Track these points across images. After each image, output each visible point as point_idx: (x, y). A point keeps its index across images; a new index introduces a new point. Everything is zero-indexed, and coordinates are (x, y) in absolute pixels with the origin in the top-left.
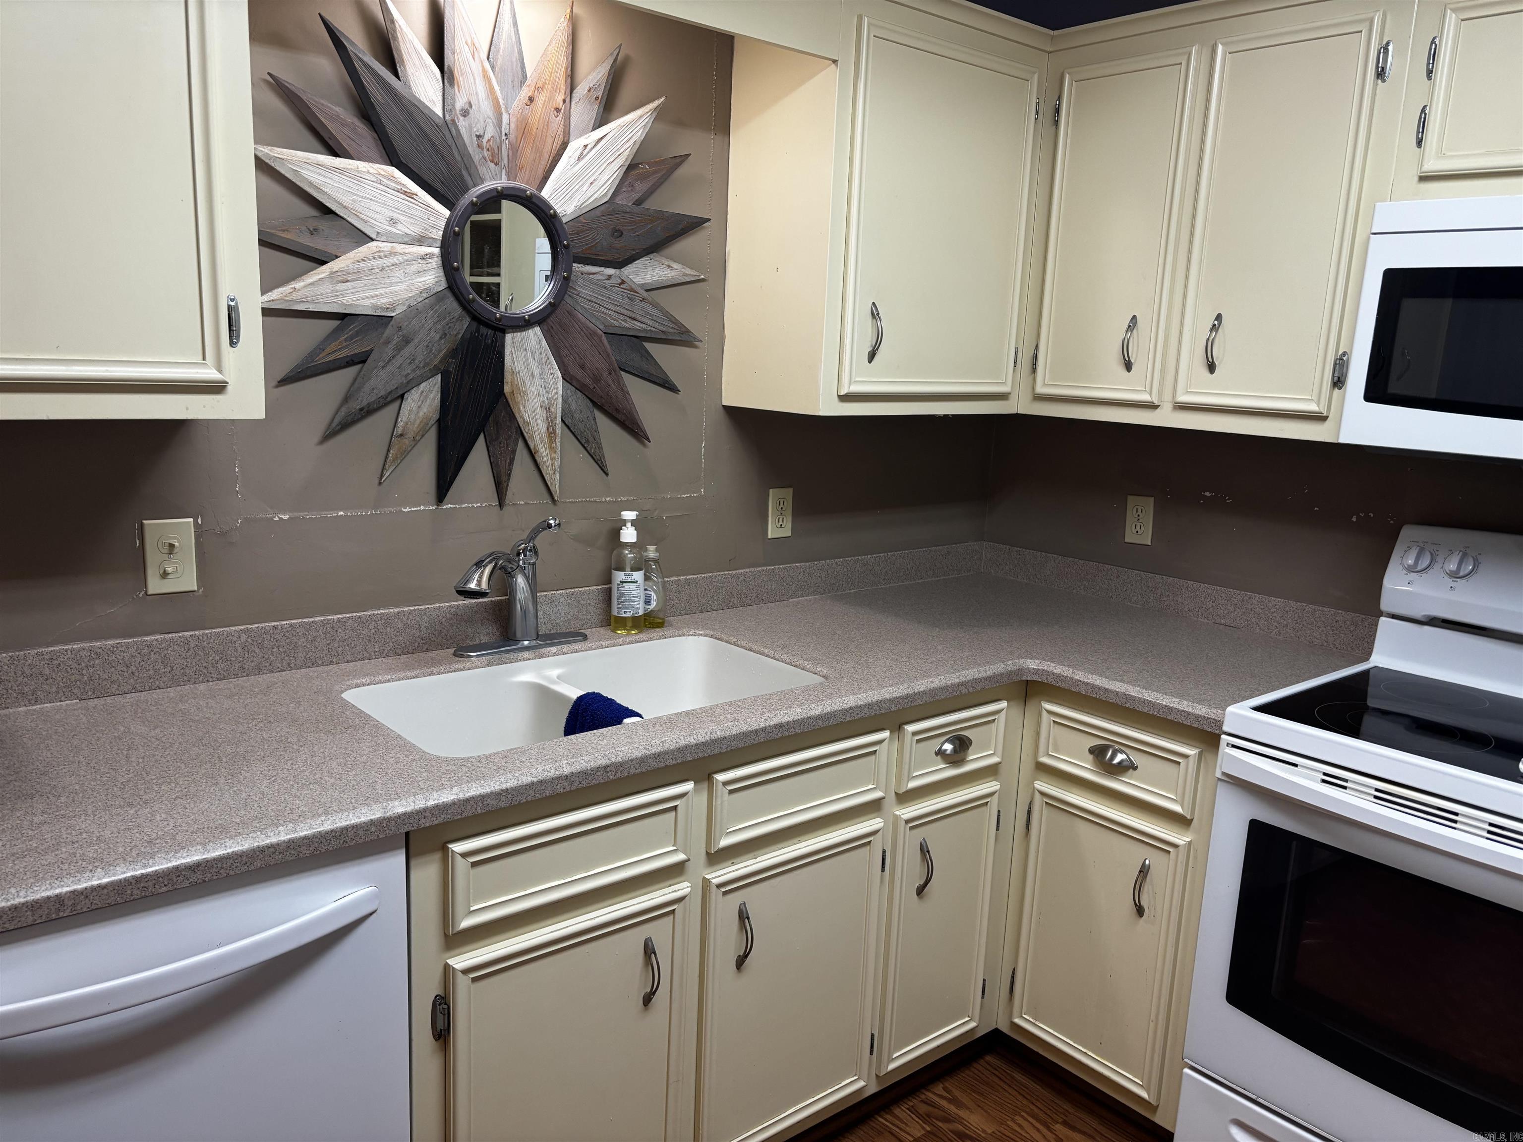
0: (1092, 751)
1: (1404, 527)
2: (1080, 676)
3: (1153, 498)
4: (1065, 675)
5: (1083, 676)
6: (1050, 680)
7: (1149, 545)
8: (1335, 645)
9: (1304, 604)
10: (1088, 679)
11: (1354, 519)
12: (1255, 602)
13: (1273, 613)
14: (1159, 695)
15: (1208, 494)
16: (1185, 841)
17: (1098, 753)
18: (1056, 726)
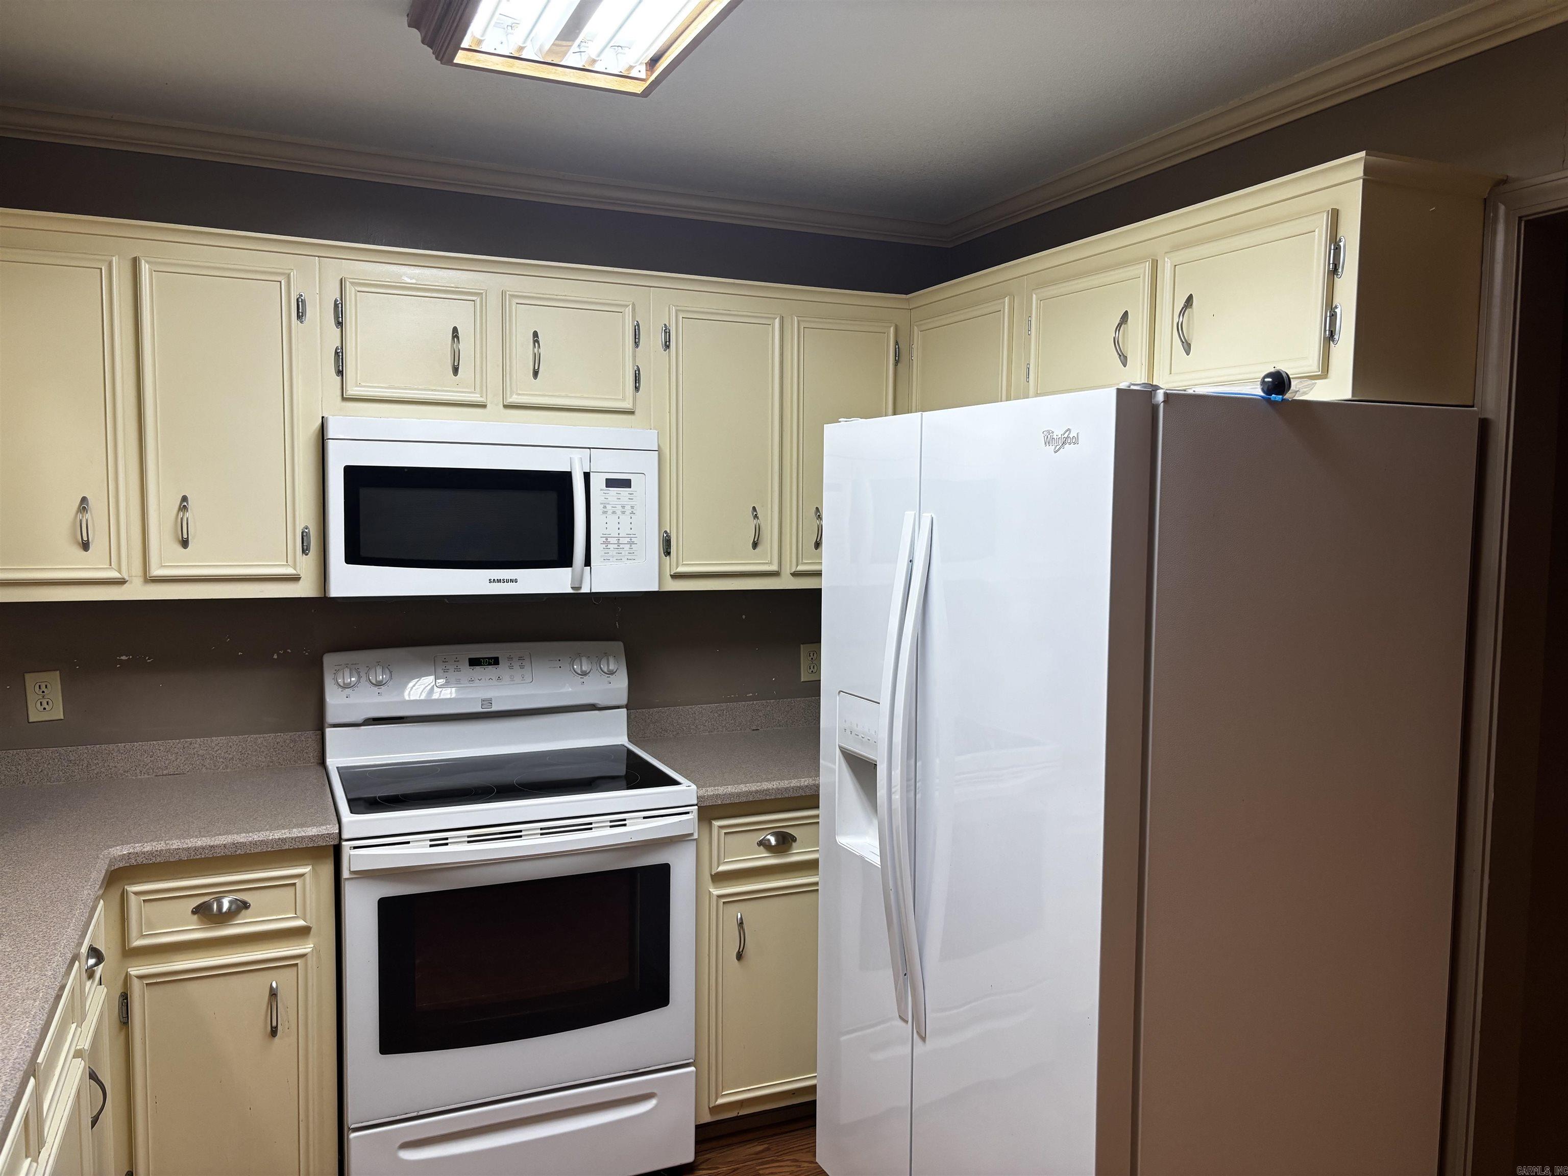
0: (196, 911)
1: (325, 655)
2: (175, 844)
3: (58, 671)
4: (159, 849)
5: (179, 844)
6: (140, 860)
7: (62, 720)
8: (279, 762)
9: (245, 736)
10: (187, 844)
11: (275, 657)
12: (197, 746)
13: (216, 751)
14: (268, 833)
15: (124, 658)
16: (311, 948)
17: (203, 911)
18: (147, 904)
